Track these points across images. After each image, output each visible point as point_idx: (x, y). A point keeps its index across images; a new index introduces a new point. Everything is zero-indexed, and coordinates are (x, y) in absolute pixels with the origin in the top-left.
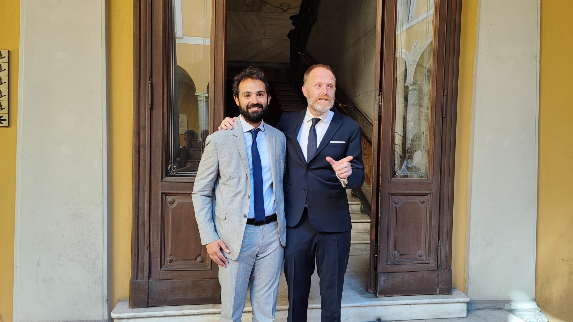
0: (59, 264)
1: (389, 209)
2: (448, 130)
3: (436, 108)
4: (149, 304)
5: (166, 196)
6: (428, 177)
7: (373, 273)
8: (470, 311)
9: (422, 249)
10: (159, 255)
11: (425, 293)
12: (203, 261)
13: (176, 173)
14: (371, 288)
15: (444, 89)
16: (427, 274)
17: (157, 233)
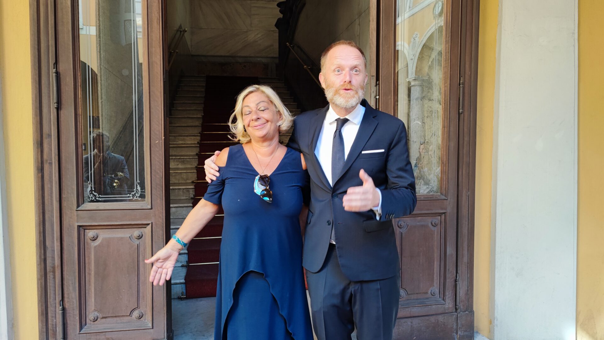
2: (466, 130)
3: (451, 101)
5: (85, 230)
6: (442, 192)
9: (436, 286)
10: (77, 312)
12: (141, 316)
15: (460, 76)
16: (443, 318)
17: (73, 281)
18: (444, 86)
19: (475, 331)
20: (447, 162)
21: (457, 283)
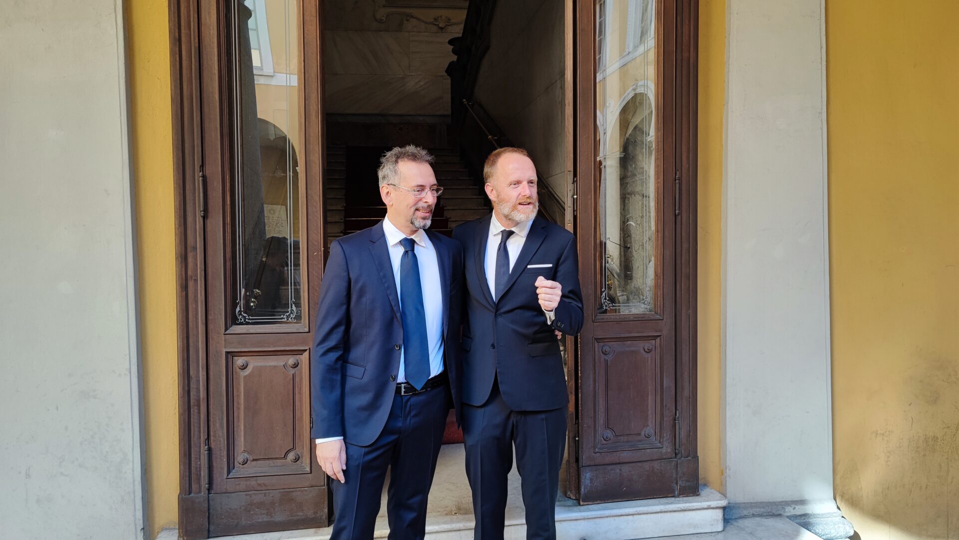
0: (62, 473)
1: (595, 364)
2: (684, 234)
3: (665, 200)
4: (211, 533)
5: (234, 358)
6: (656, 309)
7: (574, 466)
8: (730, 521)
9: (650, 425)
10: (225, 453)
11: (656, 496)
12: (297, 459)
13: (248, 319)
14: (571, 491)
15: (676, 170)
17: (221, 417)
18: (657, 182)
19: (701, 482)
20: (662, 274)
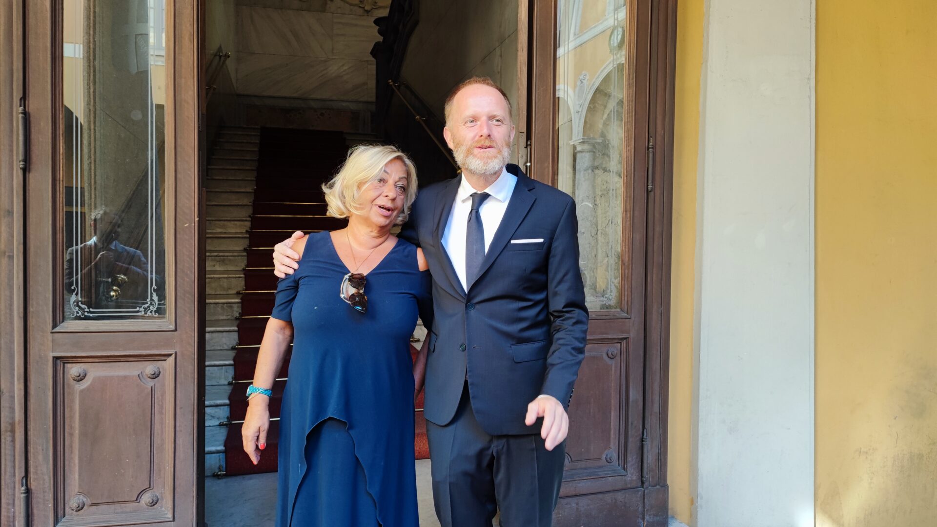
2: (657, 215)
3: (635, 172)
5: (66, 364)
6: (623, 306)
10: (50, 496)
12: (155, 502)
15: (650, 136)
16: (623, 497)
17: (45, 446)
18: (625, 151)
19: (669, 516)
20: (630, 262)
21: (644, 443)
